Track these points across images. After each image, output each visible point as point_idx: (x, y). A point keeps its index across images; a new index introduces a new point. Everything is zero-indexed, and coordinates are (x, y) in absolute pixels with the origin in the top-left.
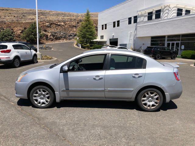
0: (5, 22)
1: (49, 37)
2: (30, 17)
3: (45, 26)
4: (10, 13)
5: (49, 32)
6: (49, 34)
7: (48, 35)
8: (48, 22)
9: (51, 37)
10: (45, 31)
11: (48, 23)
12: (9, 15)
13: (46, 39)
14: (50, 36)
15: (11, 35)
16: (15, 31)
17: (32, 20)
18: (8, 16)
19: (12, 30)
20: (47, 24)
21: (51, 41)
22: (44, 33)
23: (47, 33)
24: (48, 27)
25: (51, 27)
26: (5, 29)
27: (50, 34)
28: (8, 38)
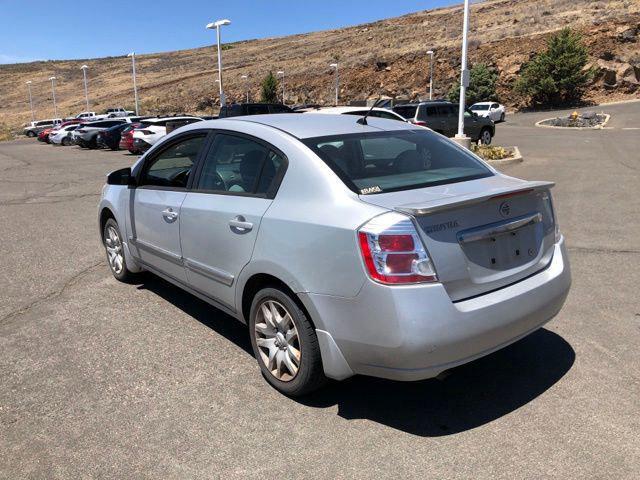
0: (480, 43)
1: (618, 77)
2: (568, 13)
3: (612, 38)
4: (507, 13)
5: (619, 61)
6: (621, 69)
7: (615, 73)
8: (624, 24)
9: (627, 79)
10: (608, 57)
11: (627, 27)
12: (504, 17)
13: (606, 88)
14: (626, 73)
15: (486, 83)
16: (500, 68)
17: (567, 22)
18: (499, 24)
19: (494, 65)
20: (621, 29)
21: (626, 92)
22: (602, 64)
23: (615, 64)
24: (623, 42)
25: (634, 41)
26: (474, 64)
27: (627, 66)
28: (476, 91)
